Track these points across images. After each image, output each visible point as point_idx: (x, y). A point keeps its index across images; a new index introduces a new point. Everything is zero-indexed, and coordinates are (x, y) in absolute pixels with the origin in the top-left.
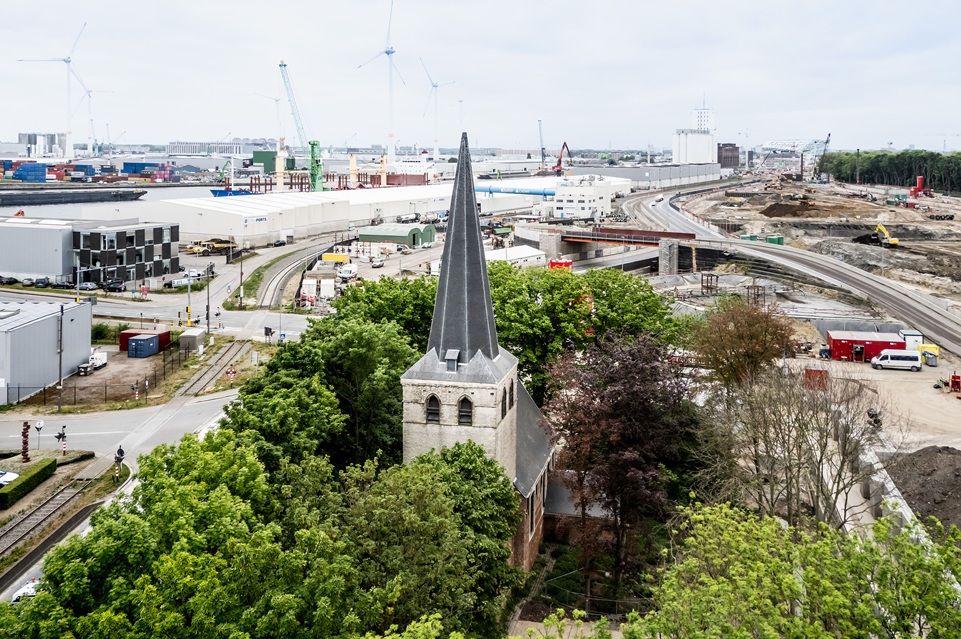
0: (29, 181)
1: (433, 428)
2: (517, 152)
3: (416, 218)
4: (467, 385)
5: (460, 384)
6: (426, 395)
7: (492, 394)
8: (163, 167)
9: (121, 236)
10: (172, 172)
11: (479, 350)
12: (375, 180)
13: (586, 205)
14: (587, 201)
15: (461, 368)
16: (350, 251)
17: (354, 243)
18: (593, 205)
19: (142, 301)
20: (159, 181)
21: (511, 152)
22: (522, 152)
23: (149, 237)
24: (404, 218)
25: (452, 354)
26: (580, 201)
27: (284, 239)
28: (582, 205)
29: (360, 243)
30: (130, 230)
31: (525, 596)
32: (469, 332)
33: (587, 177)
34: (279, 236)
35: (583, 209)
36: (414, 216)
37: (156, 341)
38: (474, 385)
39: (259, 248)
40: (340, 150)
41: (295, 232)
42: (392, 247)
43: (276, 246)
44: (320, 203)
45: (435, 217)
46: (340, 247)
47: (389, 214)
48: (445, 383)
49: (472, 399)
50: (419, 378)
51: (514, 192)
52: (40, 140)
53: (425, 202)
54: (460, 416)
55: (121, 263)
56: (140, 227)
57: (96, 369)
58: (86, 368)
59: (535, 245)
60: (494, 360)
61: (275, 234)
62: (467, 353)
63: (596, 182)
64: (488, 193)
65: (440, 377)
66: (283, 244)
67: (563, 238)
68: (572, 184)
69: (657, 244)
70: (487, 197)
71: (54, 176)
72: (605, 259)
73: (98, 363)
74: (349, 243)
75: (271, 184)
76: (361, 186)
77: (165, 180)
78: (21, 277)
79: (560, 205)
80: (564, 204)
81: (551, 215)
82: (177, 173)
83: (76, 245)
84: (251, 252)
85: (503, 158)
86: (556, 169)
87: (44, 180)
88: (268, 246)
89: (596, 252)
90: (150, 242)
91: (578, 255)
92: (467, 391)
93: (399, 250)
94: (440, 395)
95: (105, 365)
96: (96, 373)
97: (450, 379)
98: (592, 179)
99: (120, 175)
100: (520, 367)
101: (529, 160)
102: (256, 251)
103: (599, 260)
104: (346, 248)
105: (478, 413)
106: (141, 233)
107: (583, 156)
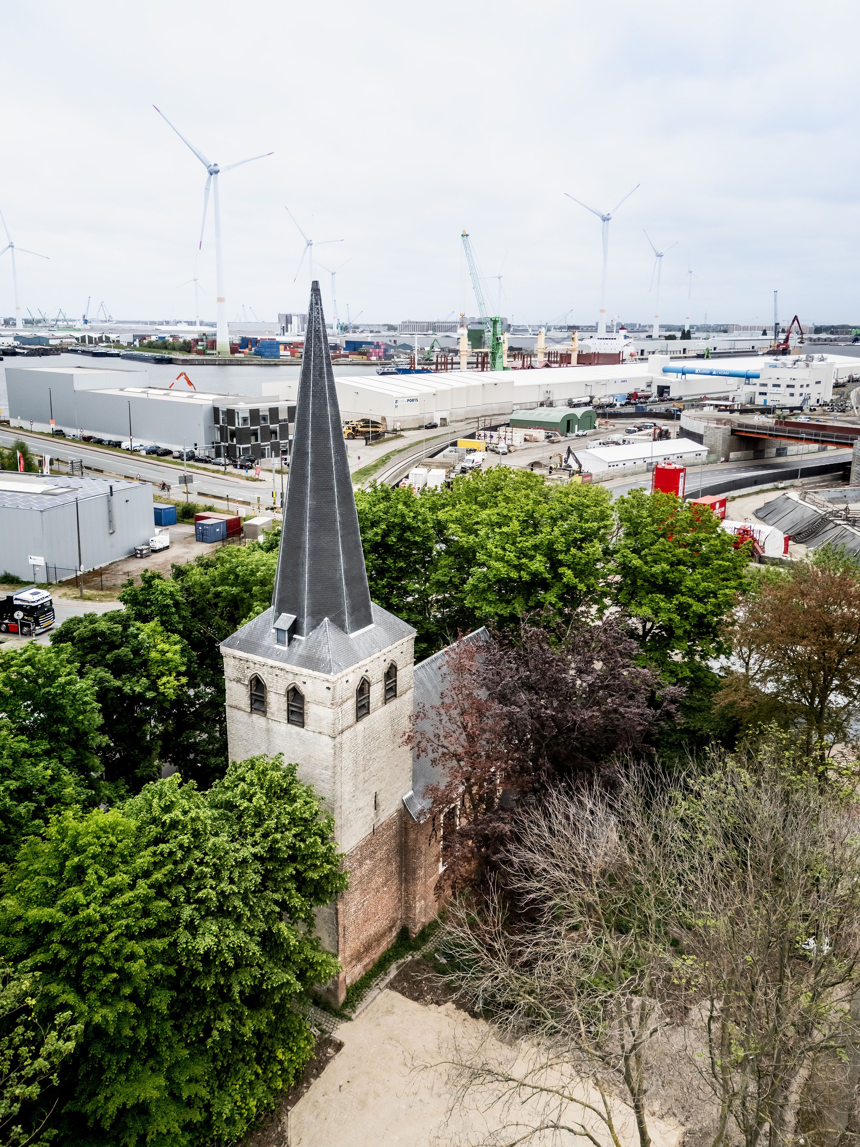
0: (267, 357)
1: (257, 719)
2: (753, 328)
3: (591, 402)
4: (297, 669)
5: (288, 667)
6: (249, 674)
7: (328, 688)
8: (378, 346)
9: (254, 414)
10: (386, 350)
11: (326, 619)
12: (565, 359)
13: (797, 391)
14: (797, 386)
15: (295, 643)
16: (491, 437)
17: (502, 429)
18: (805, 390)
19: (255, 480)
20: (374, 358)
21: (745, 328)
22: (758, 328)
23: (283, 415)
24: (575, 401)
25: (286, 620)
26: (788, 386)
27: (438, 422)
28: (791, 390)
29: (509, 429)
30: (264, 407)
31: (417, 948)
32: (310, 591)
33: (803, 357)
34: (432, 418)
35: (792, 395)
36: (587, 399)
37: (223, 528)
38: (305, 671)
39: (410, 429)
40: (561, 328)
41: (451, 414)
42: (540, 434)
43: (427, 428)
44: (481, 383)
45: (611, 400)
46: (482, 433)
47: (560, 396)
48: (270, 662)
49: (304, 690)
50: (240, 649)
51: (711, 374)
52: (295, 320)
53: (604, 384)
54: (290, 712)
55: (257, 440)
56: (273, 405)
57: (155, 551)
58: (141, 550)
59: (697, 438)
60: (352, 635)
61: (427, 416)
62: (306, 622)
63: (815, 363)
64: (680, 375)
65: (268, 653)
66: (435, 426)
67: (733, 432)
68: (784, 365)
69: (851, 445)
70: (679, 379)
71: (288, 353)
72: (789, 459)
73: (158, 546)
74: (494, 428)
75: (452, 363)
76: (547, 366)
77: (380, 358)
78: (176, 448)
79: (763, 389)
80: (769, 389)
81: (752, 402)
82: (392, 352)
83: (217, 421)
84: (396, 434)
85: (734, 335)
86: (781, 348)
87: (278, 356)
88: (420, 428)
89: (778, 450)
90: (285, 420)
91: (751, 453)
92: (297, 677)
93: (548, 437)
94: (266, 678)
95: (167, 548)
96: (154, 556)
97: (277, 656)
98: (811, 359)
99: (342, 352)
100: (417, 640)
101: (764, 337)
102: (402, 433)
103: (781, 460)
104: (488, 433)
105: (312, 710)
106: (274, 412)
107: (832, 333)
